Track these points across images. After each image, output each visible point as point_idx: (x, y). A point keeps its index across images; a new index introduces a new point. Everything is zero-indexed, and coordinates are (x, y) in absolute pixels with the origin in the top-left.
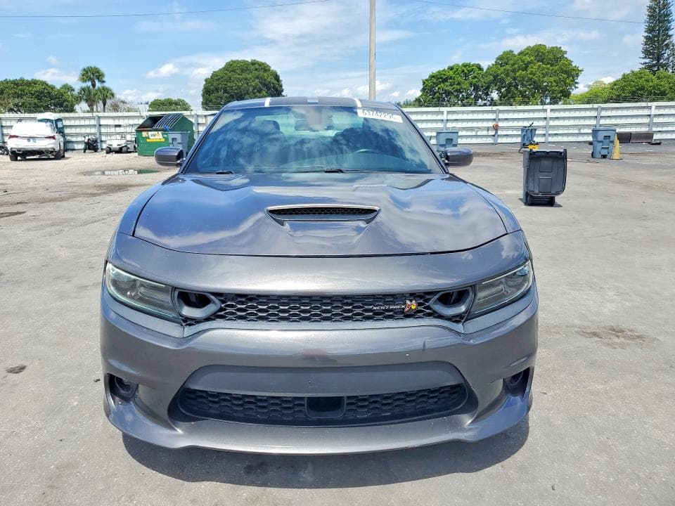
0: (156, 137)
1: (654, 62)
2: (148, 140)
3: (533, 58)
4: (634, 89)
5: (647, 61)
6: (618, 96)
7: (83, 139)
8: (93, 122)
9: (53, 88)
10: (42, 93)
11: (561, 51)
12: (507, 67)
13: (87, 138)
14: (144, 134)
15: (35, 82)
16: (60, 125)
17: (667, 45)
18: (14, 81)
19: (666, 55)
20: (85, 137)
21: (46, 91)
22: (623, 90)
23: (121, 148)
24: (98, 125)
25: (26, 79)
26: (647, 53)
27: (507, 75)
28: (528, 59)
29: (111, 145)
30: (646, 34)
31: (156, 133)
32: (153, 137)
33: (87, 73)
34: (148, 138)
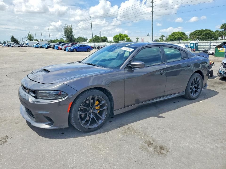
0: (223, 50)
2: (219, 51)
7: (202, 50)
8: (208, 44)
9: (212, 31)
10: (207, 33)
13: (204, 49)
14: (218, 49)
15: (206, 30)
16: (196, 45)
18: (199, 30)
20: (203, 49)
21: (209, 33)
23: (213, 54)
24: (210, 45)
25: (203, 29)
29: (210, 52)
31: (223, 48)
32: (222, 50)
33: (223, 26)
34: (220, 50)
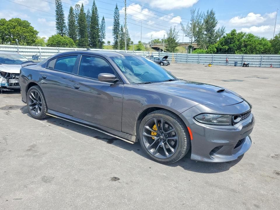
1: (61, 32)
3: (16, 24)
4: (57, 41)
5: (58, 31)
6: (52, 44)
11: (28, 23)
12: (5, 26)
17: (64, 26)
19: (64, 30)
22: (53, 41)
26: (58, 28)
27: (5, 30)
28: (14, 24)
30: (56, 21)
